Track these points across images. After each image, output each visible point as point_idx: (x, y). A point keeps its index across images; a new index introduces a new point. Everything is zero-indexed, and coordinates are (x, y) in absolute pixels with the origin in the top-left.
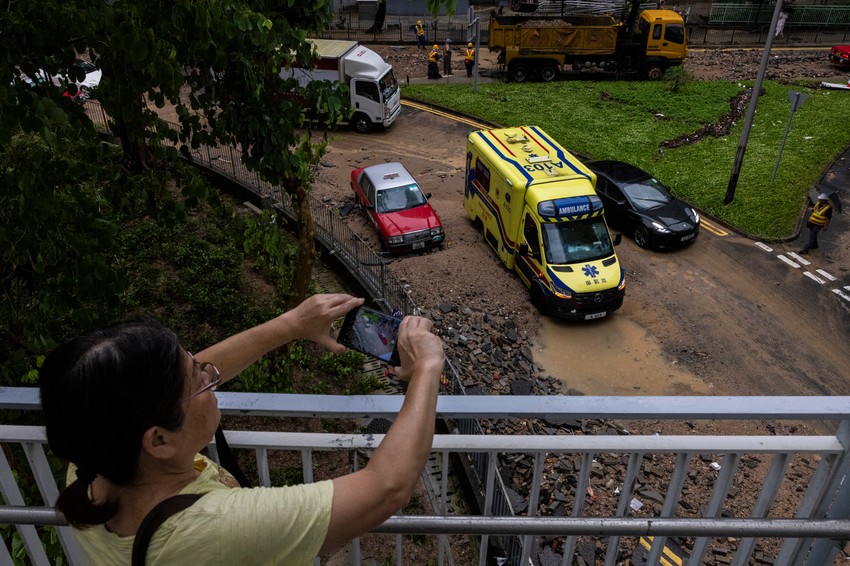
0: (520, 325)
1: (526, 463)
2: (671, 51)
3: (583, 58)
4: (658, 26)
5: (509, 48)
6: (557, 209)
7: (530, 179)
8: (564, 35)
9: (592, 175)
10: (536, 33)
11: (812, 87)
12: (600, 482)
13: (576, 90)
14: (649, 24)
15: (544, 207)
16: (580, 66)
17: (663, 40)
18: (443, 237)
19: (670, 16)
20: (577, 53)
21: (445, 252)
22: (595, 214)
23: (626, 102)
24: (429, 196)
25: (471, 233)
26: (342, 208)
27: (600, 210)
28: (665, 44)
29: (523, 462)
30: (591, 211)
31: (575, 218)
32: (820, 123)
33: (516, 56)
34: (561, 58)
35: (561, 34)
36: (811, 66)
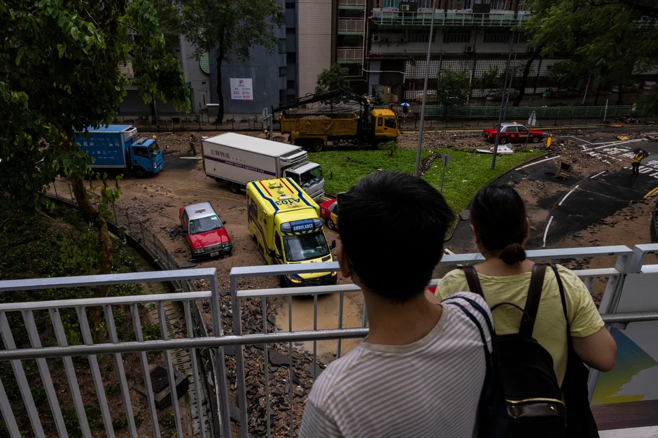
0: (271, 301)
1: (254, 391)
2: (389, 132)
3: (338, 138)
4: (380, 118)
5: (293, 132)
6: (292, 227)
7: (277, 209)
8: (326, 124)
9: (317, 206)
10: (308, 123)
11: (471, 152)
12: (300, 400)
13: (333, 156)
14: (375, 118)
15: (284, 226)
16: (336, 142)
17: (384, 126)
18: (231, 248)
19: (386, 113)
20: (334, 135)
21: (232, 258)
22: (317, 230)
23: (361, 163)
24: (224, 223)
25: (251, 245)
26: (172, 232)
27: (320, 227)
28: (386, 129)
29: (252, 391)
30: (314, 228)
31: (304, 232)
32: (473, 172)
33: (298, 136)
34: (325, 138)
35: (325, 124)
36: (474, 140)
